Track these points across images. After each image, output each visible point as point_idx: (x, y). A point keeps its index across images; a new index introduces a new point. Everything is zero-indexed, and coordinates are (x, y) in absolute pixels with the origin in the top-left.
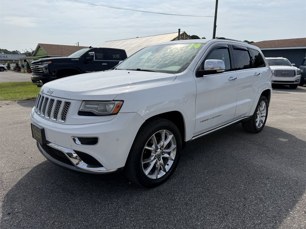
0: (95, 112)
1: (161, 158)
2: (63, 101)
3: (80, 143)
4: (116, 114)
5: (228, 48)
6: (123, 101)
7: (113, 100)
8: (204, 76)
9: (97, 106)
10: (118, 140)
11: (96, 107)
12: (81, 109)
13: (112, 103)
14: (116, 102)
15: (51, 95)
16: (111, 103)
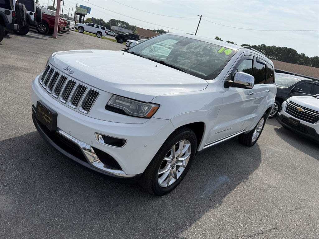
0: (127, 110)
1: (175, 166)
2: (89, 88)
3: (104, 141)
4: (150, 118)
5: (253, 60)
6: (159, 105)
7: (150, 103)
8: (230, 87)
9: (129, 104)
10: (145, 146)
11: (127, 106)
12: (110, 103)
13: (148, 106)
14: (153, 106)
15: (71, 75)
16: (146, 105)
